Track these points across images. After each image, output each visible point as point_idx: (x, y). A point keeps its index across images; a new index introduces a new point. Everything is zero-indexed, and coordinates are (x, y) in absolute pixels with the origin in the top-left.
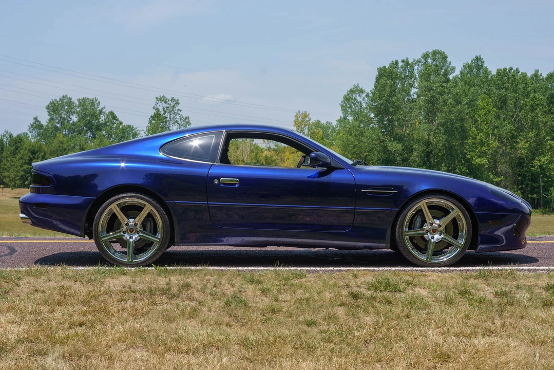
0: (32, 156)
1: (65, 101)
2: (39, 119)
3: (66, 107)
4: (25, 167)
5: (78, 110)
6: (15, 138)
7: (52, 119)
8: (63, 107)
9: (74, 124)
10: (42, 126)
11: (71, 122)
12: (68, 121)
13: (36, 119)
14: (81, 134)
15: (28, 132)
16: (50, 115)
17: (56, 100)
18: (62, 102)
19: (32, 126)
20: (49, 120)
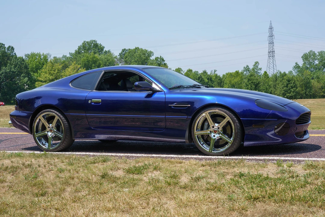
0: (288, 83)
1: (311, 53)
2: (298, 63)
3: (312, 57)
4: (285, 88)
5: (318, 57)
6: (283, 74)
7: (305, 63)
8: (310, 56)
9: (316, 65)
10: (300, 67)
11: (315, 64)
12: (313, 63)
13: (296, 63)
14: (320, 70)
15: (293, 70)
16: (304, 61)
17: (306, 53)
18: (310, 54)
19: (294, 67)
20: (303, 64)
